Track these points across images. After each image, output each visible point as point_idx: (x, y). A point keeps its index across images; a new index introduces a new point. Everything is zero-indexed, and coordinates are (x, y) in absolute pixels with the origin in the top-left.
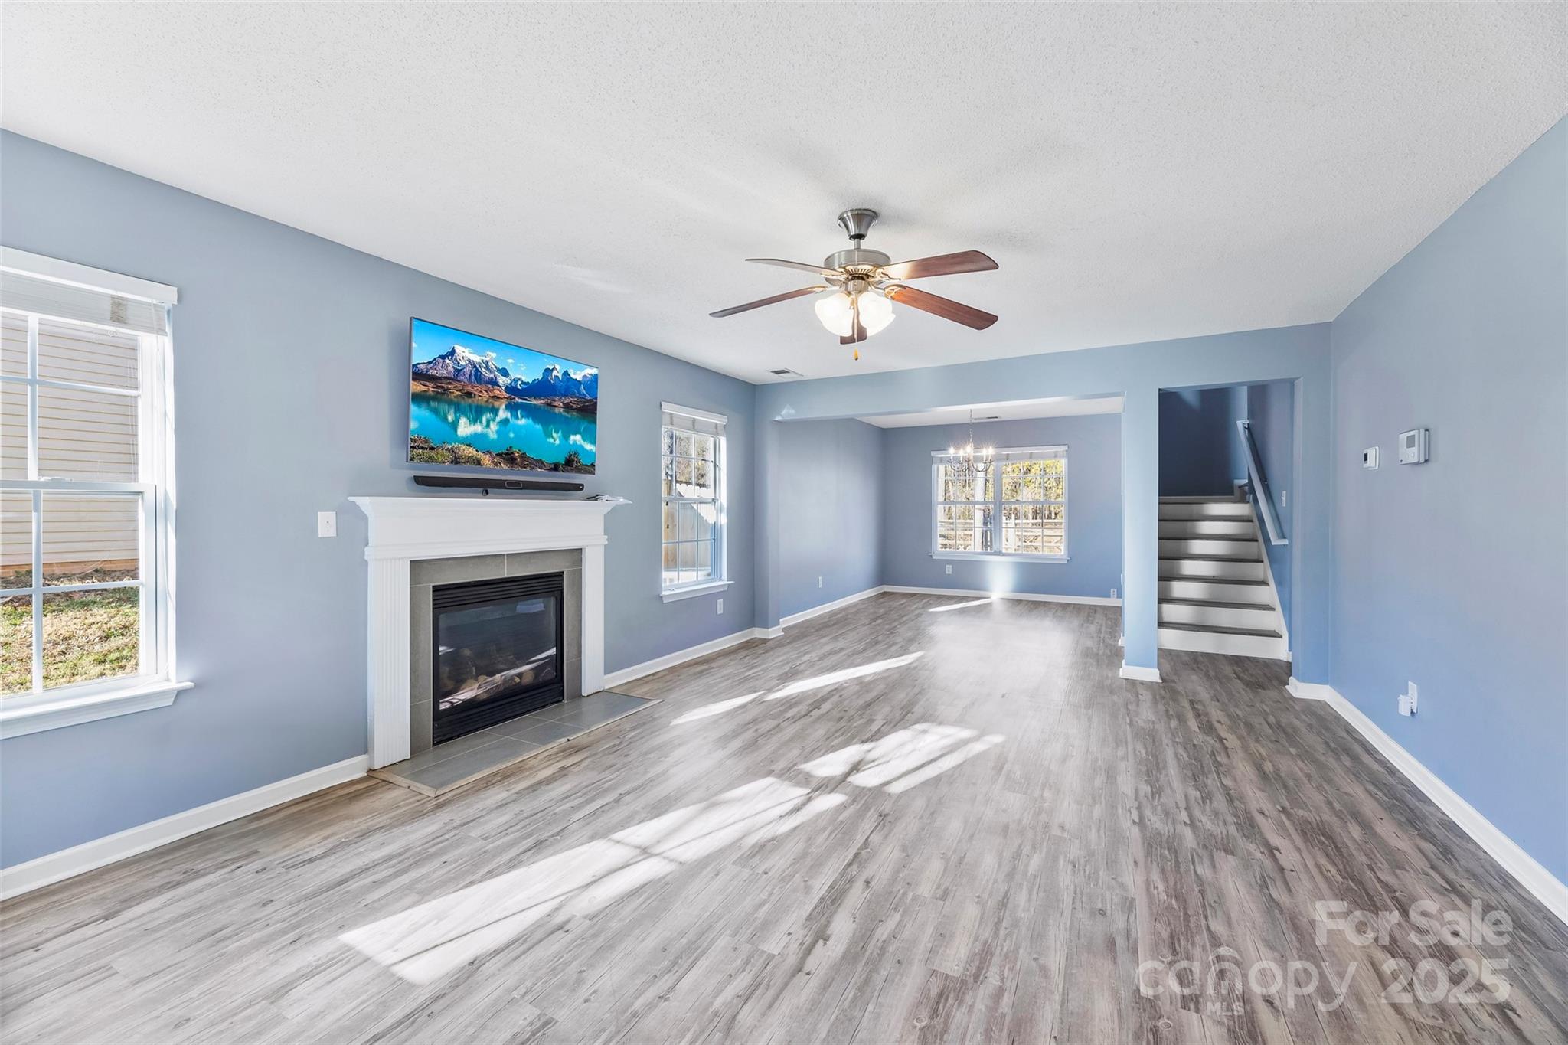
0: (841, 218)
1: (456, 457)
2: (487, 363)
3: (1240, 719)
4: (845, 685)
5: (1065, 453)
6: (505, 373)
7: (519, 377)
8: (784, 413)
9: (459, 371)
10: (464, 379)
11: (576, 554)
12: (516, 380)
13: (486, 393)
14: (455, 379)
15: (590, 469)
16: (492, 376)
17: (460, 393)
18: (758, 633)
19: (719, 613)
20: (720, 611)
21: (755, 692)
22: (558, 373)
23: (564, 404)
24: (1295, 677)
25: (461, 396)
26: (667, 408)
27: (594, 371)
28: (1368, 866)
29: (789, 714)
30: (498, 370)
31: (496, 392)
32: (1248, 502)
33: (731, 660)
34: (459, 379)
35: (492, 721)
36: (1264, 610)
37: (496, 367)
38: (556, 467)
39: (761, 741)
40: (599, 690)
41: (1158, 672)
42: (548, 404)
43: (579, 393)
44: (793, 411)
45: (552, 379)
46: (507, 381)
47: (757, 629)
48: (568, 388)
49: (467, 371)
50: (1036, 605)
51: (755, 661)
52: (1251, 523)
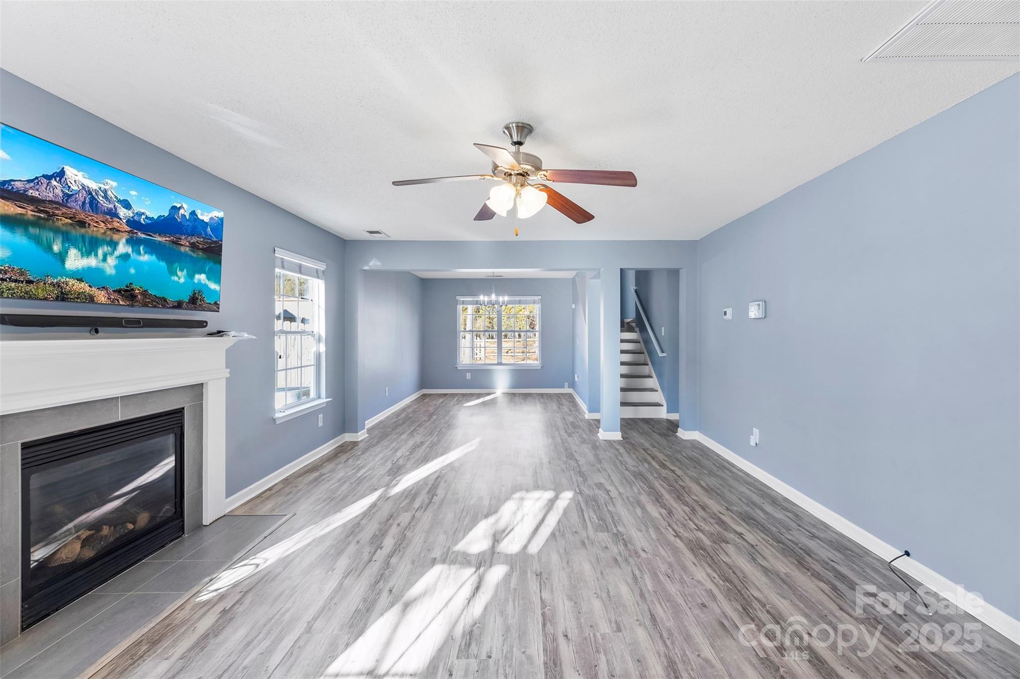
0: (507, 128)
1: (62, 293)
2: (105, 192)
3: (672, 457)
4: (444, 472)
5: (540, 301)
6: (127, 205)
7: (143, 211)
8: (371, 264)
9: (69, 196)
10: (75, 206)
11: (197, 390)
12: (140, 214)
13: (103, 224)
14: (63, 205)
15: (215, 307)
16: (111, 206)
17: (70, 221)
18: (348, 437)
19: (319, 426)
20: (320, 424)
21: (376, 490)
22: (185, 211)
23: (190, 244)
24: (682, 428)
25: (71, 224)
26: (280, 254)
27: (221, 214)
28: (779, 532)
29: (417, 504)
30: (119, 201)
31: (116, 225)
32: (636, 332)
33: (337, 465)
34: (69, 205)
35: (100, 580)
36: (651, 391)
37: (116, 197)
38: (179, 305)
39: (409, 534)
40: (221, 516)
41: (621, 434)
42: (173, 242)
43: (206, 234)
44: (380, 264)
45: (178, 217)
46: (130, 214)
47: (346, 434)
48: (194, 228)
49: (81, 197)
50: (526, 396)
51: (359, 462)
52: (639, 344)
